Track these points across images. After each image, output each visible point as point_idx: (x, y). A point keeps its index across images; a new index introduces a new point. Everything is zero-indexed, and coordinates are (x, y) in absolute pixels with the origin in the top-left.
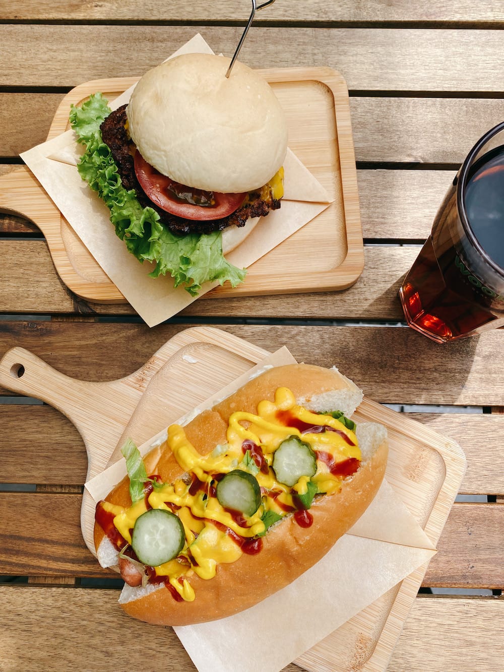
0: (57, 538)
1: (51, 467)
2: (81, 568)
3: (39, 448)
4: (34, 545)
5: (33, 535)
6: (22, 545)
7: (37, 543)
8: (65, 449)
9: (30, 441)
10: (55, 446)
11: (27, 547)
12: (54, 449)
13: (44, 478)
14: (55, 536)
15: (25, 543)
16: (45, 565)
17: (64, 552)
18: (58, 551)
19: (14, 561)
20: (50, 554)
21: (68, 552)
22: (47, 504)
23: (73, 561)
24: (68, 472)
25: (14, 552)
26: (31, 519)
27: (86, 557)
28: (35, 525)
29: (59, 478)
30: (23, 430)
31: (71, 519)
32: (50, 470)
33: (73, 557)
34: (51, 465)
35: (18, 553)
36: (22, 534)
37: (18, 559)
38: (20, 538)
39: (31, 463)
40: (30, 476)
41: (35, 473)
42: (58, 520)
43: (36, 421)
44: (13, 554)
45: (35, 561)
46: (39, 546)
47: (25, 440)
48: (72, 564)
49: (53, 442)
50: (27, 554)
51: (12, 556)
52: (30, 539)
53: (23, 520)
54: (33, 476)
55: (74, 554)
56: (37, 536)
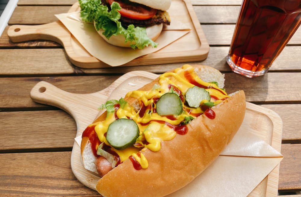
0: (55, 175)
1: (55, 138)
2: (69, 192)
3: (49, 130)
4: (40, 180)
5: (39, 175)
6: (32, 181)
7: (41, 179)
8: (64, 130)
9: (45, 127)
10: (58, 129)
11: (35, 182)
12: (58, 130)
13: (50, 144)
14: (54, 174)
15: (34, 180)
16: (45, 192)
17: (59, 183)
18: (55, 183)
19: (25, 191)
20: (50, 185)
21: (61, 183)
22: (50, 157)
23: (64, 188)
24: (65, 140)
25: (26, 186)
26: (40, 166)
27: (72, 186)
28: (42, 169)
29: (59, 144)
30: (41, 121)
31: (64, 164)
32: (54, 140)
33: (64, 186)
34: (55, 137)
35: (28, 186)
36: (33, 175)
37: (28, 189)
38: (31, 177)
39: (44, 137)
40: (42, 144)
41: (45, 142)
42: (57, 166)
43: (49, 117)
44: (25, 187)
45: (39, 190)
46: (43, 181)
47: (41, 126)
48: (63, 190)
49: (58, 126)
50: (34, 186)
51: (24, 188)
52: (37, 177)
53: (35, 167)
54: (44, 144)
55: (65, 184)
56: (43, 175)
